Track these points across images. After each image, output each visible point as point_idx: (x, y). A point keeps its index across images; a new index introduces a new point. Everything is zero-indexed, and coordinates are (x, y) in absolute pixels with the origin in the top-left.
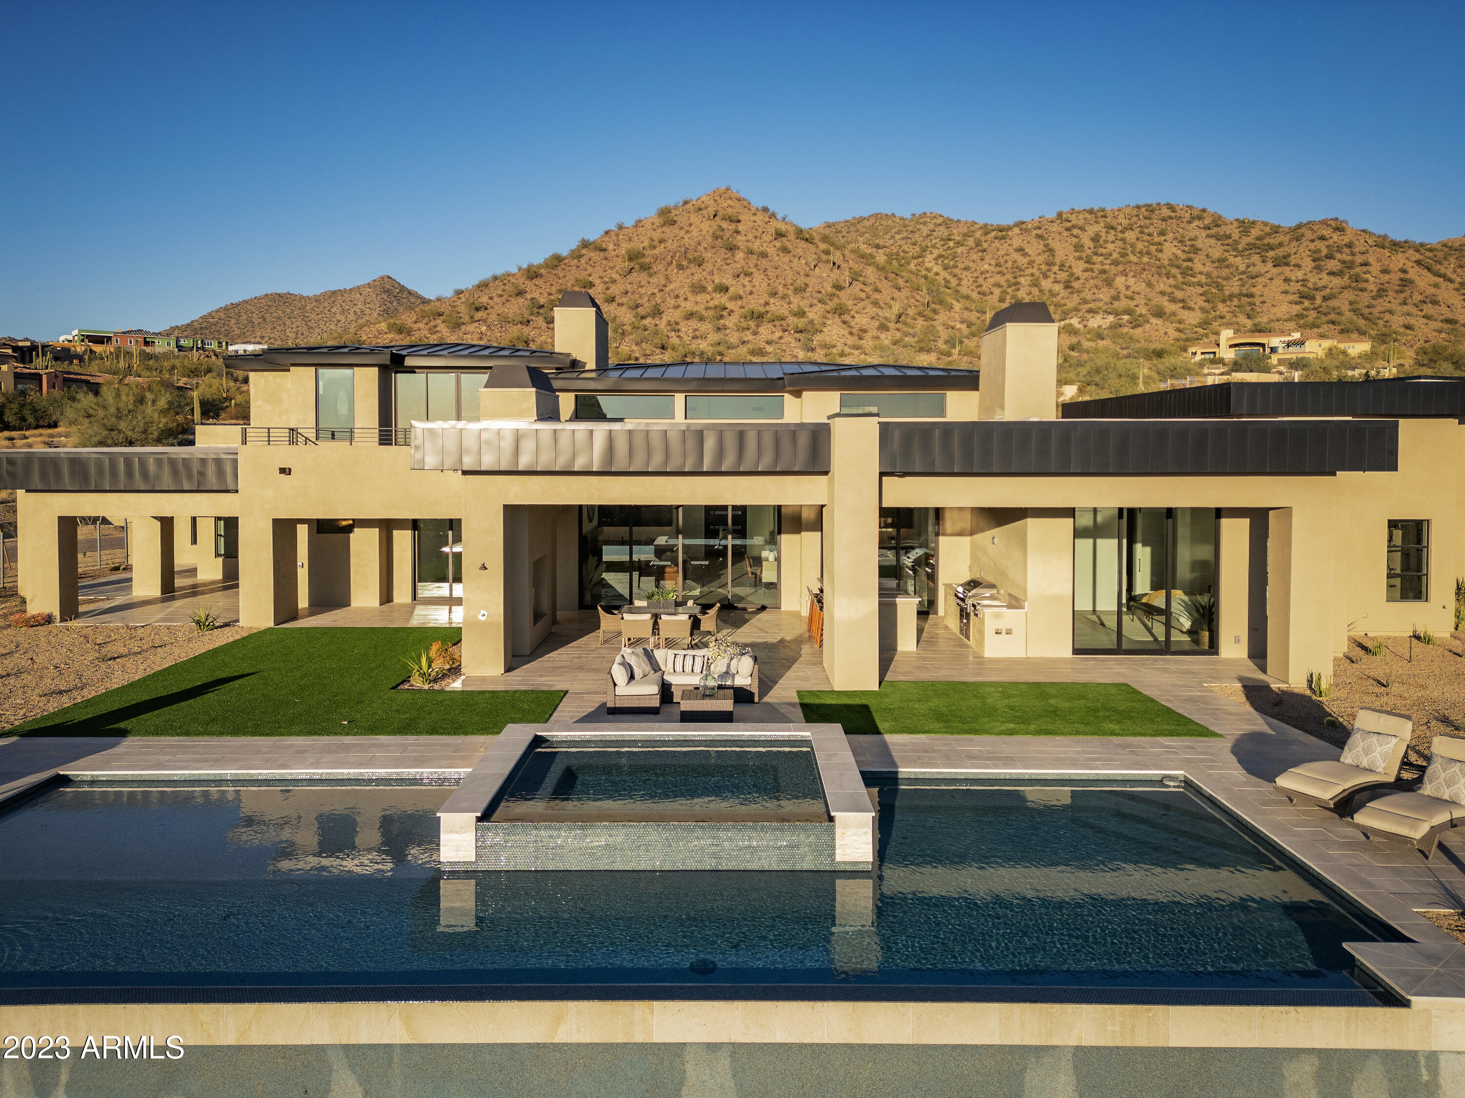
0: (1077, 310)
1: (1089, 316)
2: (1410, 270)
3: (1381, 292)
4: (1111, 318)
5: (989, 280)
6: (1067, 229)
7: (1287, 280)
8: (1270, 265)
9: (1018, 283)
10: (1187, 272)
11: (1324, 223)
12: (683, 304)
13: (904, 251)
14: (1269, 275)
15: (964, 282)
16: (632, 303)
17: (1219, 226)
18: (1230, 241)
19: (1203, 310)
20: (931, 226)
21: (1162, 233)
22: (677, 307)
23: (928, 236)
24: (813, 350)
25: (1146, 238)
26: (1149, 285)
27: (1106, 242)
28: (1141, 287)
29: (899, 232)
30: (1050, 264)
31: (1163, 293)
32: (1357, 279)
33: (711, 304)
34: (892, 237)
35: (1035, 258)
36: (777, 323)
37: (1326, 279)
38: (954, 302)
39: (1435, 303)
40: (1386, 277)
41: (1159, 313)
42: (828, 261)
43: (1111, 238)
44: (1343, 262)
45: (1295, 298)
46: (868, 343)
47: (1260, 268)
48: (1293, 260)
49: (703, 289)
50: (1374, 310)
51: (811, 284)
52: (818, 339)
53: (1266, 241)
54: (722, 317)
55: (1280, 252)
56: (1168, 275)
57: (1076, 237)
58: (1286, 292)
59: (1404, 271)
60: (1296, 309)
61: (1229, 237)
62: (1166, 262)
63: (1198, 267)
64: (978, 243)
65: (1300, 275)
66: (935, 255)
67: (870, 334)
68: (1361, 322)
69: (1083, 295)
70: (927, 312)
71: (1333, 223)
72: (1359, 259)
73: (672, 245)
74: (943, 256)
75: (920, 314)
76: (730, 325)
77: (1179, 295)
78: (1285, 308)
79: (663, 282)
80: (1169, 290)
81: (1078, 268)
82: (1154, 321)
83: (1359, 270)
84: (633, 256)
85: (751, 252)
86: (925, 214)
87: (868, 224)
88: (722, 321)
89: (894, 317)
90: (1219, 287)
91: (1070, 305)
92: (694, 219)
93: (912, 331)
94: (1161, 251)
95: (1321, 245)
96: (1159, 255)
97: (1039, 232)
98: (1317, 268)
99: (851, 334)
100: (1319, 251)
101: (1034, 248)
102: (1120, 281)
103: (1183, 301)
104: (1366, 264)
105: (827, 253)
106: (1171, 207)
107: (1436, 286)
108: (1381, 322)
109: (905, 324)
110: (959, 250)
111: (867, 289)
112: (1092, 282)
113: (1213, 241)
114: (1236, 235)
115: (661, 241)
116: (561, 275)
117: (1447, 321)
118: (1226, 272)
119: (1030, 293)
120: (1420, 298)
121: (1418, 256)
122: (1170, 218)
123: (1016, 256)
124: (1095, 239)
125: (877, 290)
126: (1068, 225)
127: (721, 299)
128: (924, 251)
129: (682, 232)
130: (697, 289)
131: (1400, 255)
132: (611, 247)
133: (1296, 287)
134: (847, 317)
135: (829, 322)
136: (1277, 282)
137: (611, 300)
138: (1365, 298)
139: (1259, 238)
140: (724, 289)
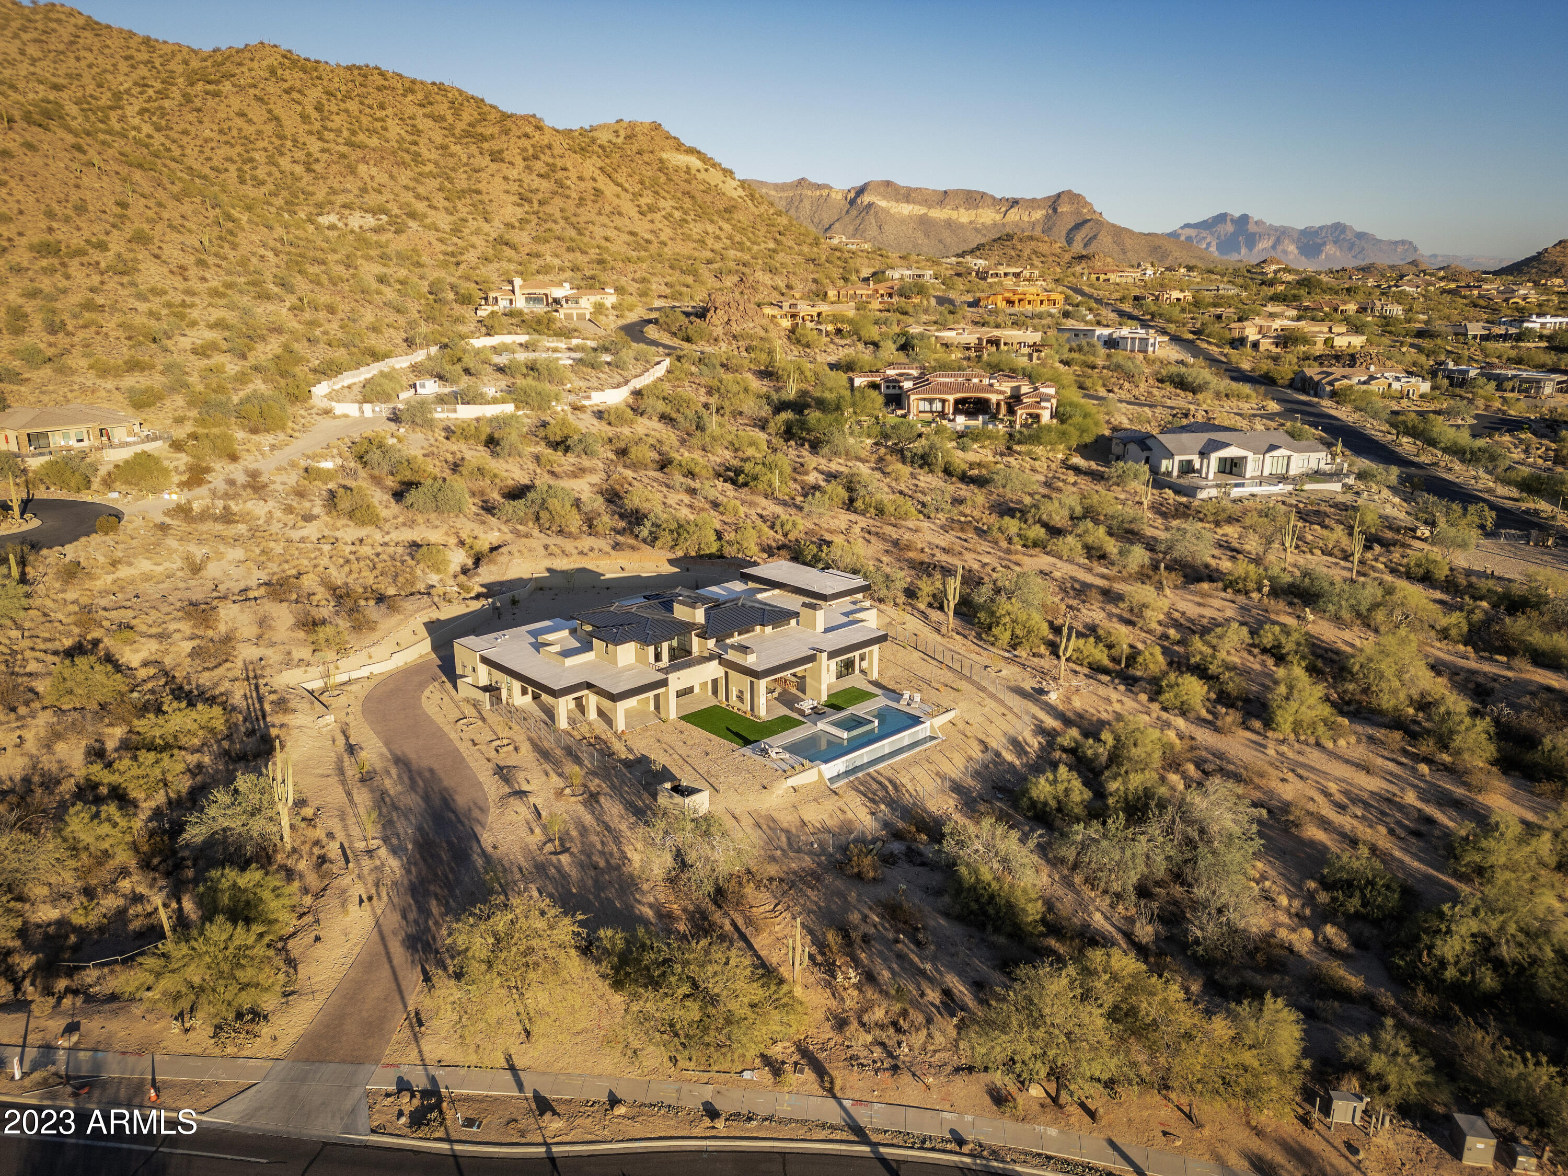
0: (330, 202)
1: (345, 212)
2: (598, 178)
3: (582, 201)
4: (370, 218)
5: (218, 152)
6: (287, 92)
7: (505, 178)
8: (488, 158)
10: (417, 159)
14: (489, 171)
15: (188, 152)
17: (431, 104)
18: (444, 125)
19: (448, 211)
21: (382, 106)
25: (368, 111)
26: (392, 177)
27: (331, 112)
28: (384, 178)
30: (281, 137)
31: (406, 188)
32: (561, 184)
35: (262, 127)
37: (537, 183)
38: (237, 214)
39: (620, 214)
40: (583, 185)
41: (413, 215)
43: (334, 107)
44: (548, 165)
47: (480, 161)
48: (506, 156)
50: (580, 220)
51: (88, 200)
53: (480, 129)
55: (493, 145)
56: (404, 164)
57: (299, 103)
58: (507, 192)
59: (594, 180)
61: (443, 119)
62: (395, 145)
63: (426, 154)
65: (515, 174)
70: (226, 235)
71: (532, 120)
72: (559, 163)
75: (221, 238)
77: (421, 190)
78: (511, 212)
80: (411, 184)
82: (413, 224)
83: (561, 174)
90: (450, 179)
91: (320, 195)
93: (231, 266)
94: (385, 129)
95: (527, 143)
96: (387, 134)
100: (525, 150)
101: (257, 113)
102: (362, 168)
103: (427, 198)
104: (565, 169)
106: (382, 74)
107: (618, 196)
112: (335, 168)
113: (430, 123)
114: (450, 118)
118: (451, 161)
119: (270, 174)
120: (610, 208)
122: (384, 87)
123: (239, 122)
124: (319, 108)
125: (160, 205)
126: (286, 85)
131: (588, 160)
133: (514, 187)
134: (154, 249)
136: (498, 179)
138: (571, 206)
139: (471, 125)
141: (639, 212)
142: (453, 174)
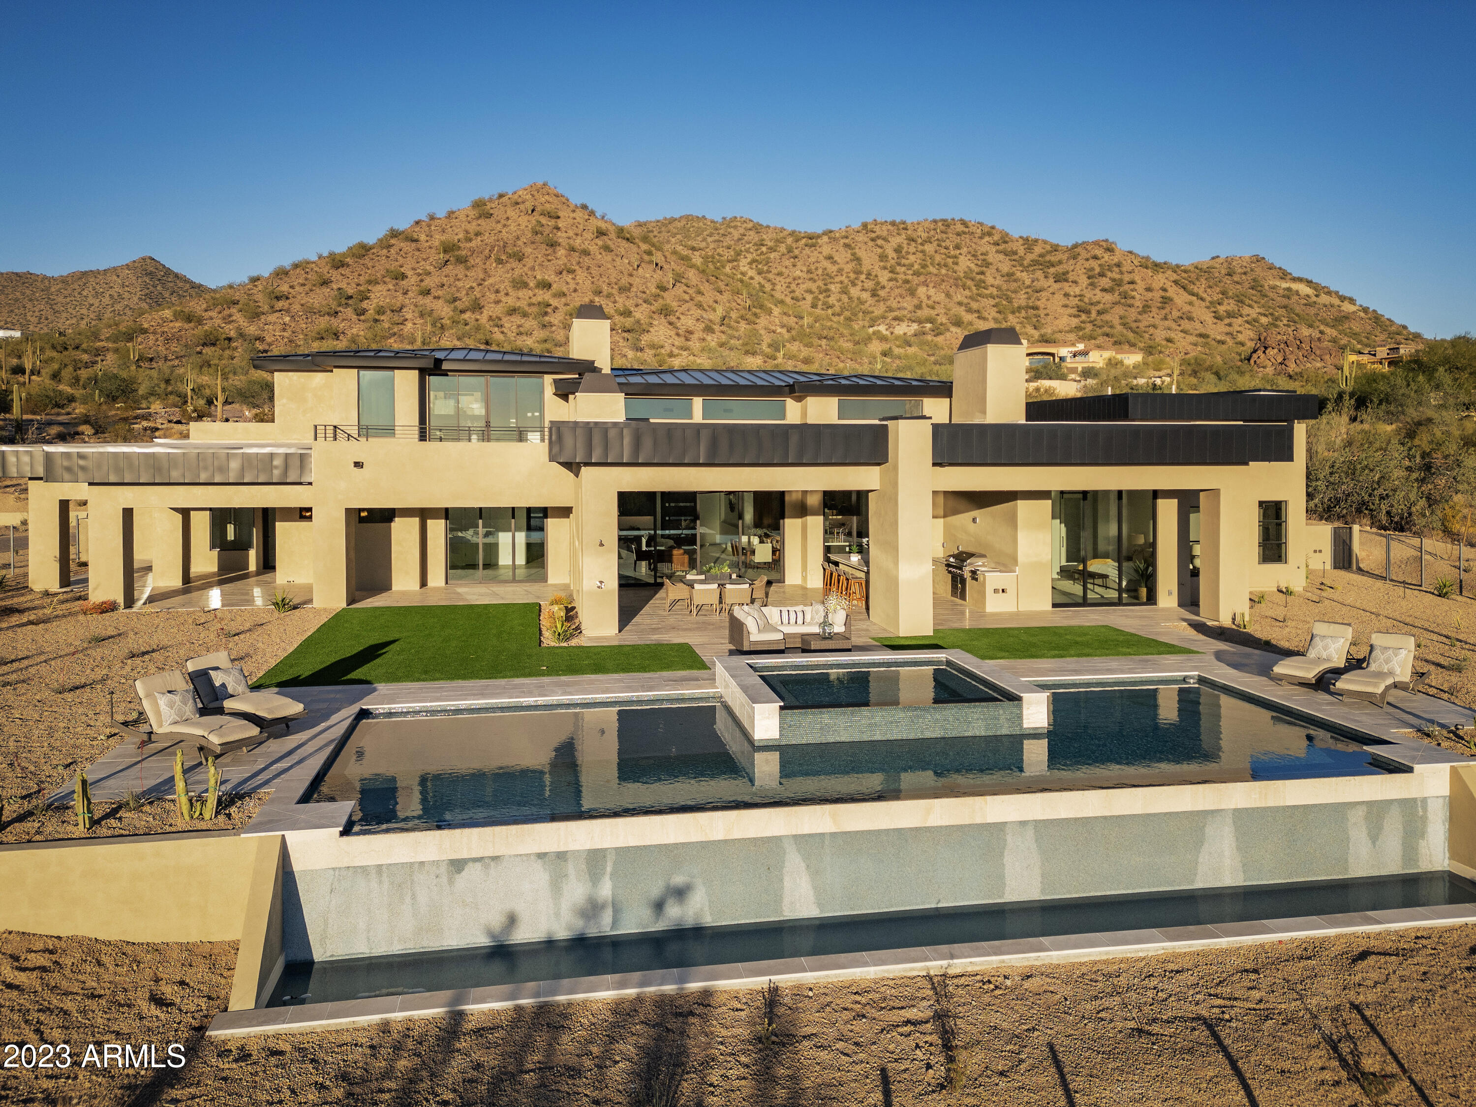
0: (884, 317)
1: (895, 323)
2: (1169, 289)
3: (1146, 309)
4: (915, 326)
5: (802, 286)
6: (873, 240)
7: (1066, 295)
8: (1052, 280)
9: (827, 290)
10: (980, 284)
11: (1097, 243)
12: (504, 299)
13: (719, 255)
14: (1051, 290)
15: (778, 287)
16: (449, 297)
17: (1005, 242)
18: (1016, 257)
19: (997, 321)
20: (742, 231)
21: (957, 247)
22: (498, 302)
23: (739, 240)
24: (641, 350)
25: (943, 251)
26: (948, 295)
27: (908, 253)
28: (940, 297)
29: (711, 235)
30: (858, 272)
31: (960, 304)
32: (1125, 296)
33: (534, 300)
34: (704, 240)
35: (843, 266)
37: (1099, 295)
38: (773, 307)
39: (1190, 319)
40: (1150, 295)
41: (958, 322)
42: (651, 262)
43: (912, 249)
44: (1114, 280)
45: (1074, 311)
46: (694, 344)
47: (1043, 283)
48: (1071, 277)
49: (525, 285)
50: (1140, 324)
51: (635, 284)
52: (645, 339)
53: (1048, 258)
54: (546, 313)
55: (1060, 269)
56: (964, 287)
57: (881, 247)
58: (1066, 306)
59: (1165, 290)
60: (1075, 322)
61: (1015, 253)
62: (962, 275)
63: (990, 280)
64: (790, 250)
65: (1077, 291)
66: (749, 260)
67: (696, 336)
68: (1131, 335)
69: (888, 303)
70: (749, 316)
71: (1104, 244)
72: (1127, 278)
73: (489, 239)
74: (757, 261)
75: (742, 317)
76: (556, 322)
77: (974, 305)
78: (1066, 321)
79: (481, 276)
80: (966, 301)
81: (884, 277)
82: (954, 329)
83: (1127, 287)
84: (448, 248)
85: (573, 249)
86: (736, 218)
87: (679, 225)
88: (547, 318)
89: (718, 320)
90: (1009, 300)
91: (877, 313)
92: (511, 213)
93: (736, 334)
94: (957, 264)
95: (1094, 264)
96: (956, 267)
97: (847, 241)
98: (1092, 284)
99: (678, 335)
100: (1092, 269)
101: (842, 256)
102: (922, 291)
103: (978, 311)
104: (1132, 282)
105: (649, 253)
106: (964, 223)
107: (1191, 303)
108: (1147, 336)
109: (729, 326)
110: (772, 255)
111: (691, 291)
112: (897, 291)
113: (1001, 257)
114: (1021, 252)
115: (478, 234)
116: (370, 265)
117: (1201, 335)
118: (1014, 285)
119: (839, 300)
120: (1179, 314)
121: (1175, 277)
122: (964, 233)
123: (827, 264)
124: (898, 250)
125: (700, 292)
126: (873, 235)
127: (543, 296)
128: (739, 255)
129: (499, 226)
130: (520, 284)
131: (1161, 275)
132: (423, 237)
133: (1075, 301)
134: (672, 318)
135: (655, 323)
136: (1059, 297)
137: (427, 292)
138: (1133, 314)
139: (1041, 256)
140: (547, 286)
141: (1215, 317)
142: (1013, 296)
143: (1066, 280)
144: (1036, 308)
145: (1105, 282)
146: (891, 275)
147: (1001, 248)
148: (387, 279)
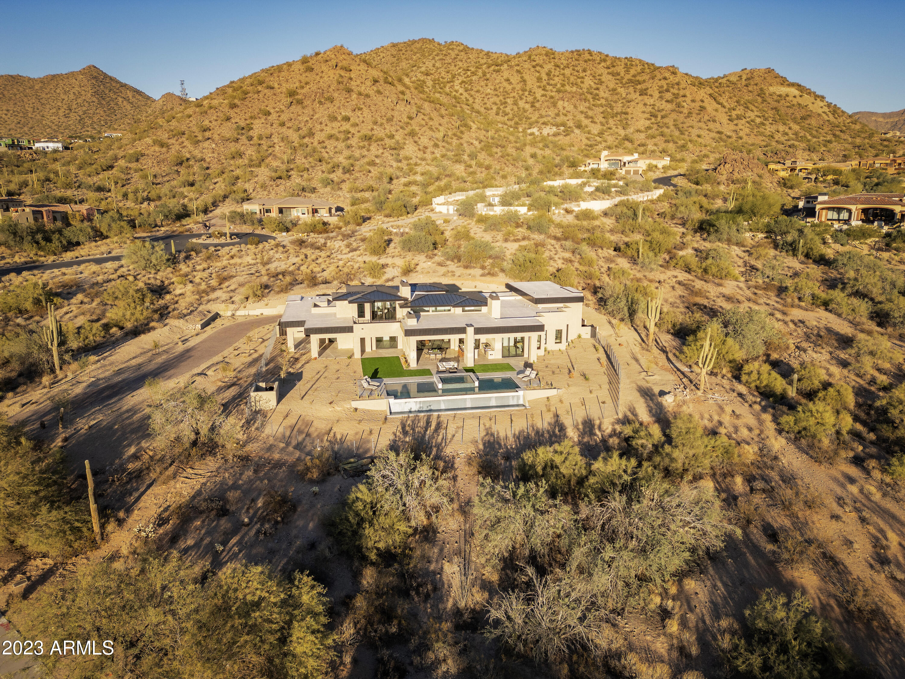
0: (537, 122)
1: (543, 126)
2: (705, 100)
3: (690, 114)
4: (554, 129)
5: (491, 100)
6: (534, 67)
7: (645, 105)
8: (638, 94)
9: (505, 103)
10: (596, 97)
11: (667, 68)
12: (325, 128)
13: (442, 78)
14: (637, 101)
15: (477, 101)
16: (295, 127)
17: (614, 66)
18: (619, 77)
19: (602, 124)
20: (456, 52)
21: (584, 71)
22: (322, 130)
24: (400, 161)
25: (576, 73)
26: (575, 107)
27: (554, 76)
28: (570, 108)
29: (437, 55)
30: (524, 90)
31: (582, 112)
32: (679, 105)
33: (342, 129)
35: (515, 86)
36: (380, 143)
37: (664, 105)
38: (472, 124)
39: (714, 121)
40: (693, 105)
41: (579, 126)
42: (403, 100)
43: (557, 73)
44: (674, 94)
45: (648, 116)
46: (428, 156)
47: (633, 96)
48: (649, 92)
49: (336, 119)
50: (685, 126)
51: (395, 115)
52: (402, 153)
53: (638, 78)
54: (348, 138)
55: (643, 86)
56: (585, 100)
57: (538, 72)
58: (644, 112)
59: (702, 101)
60: (648, 123)
61: (618, 74)
62: (585, 90)
63: (602, 94)
64: (484, 74)
65: (651, 101)
66: (460, 81)
67: (428, 151)
68: (677, 133)
69: (541, 112)
70: (459, 134)
71: (671, 69)
72: (682, 93)
73: (314, 87)
74: (464, 82)
75: (455, 135)
76: (354, 144)
77: (590, 113)
78: (642, 123)
79: (312, 113)
80: (585, 110)
81: (539, 93)
82: (577, 131)
83: (681, 99)
84: (292, 94)
85: (360, 94)
86: (453, 42)
87: (418, 46)
88: (349, 142)
89: (441, 139)
90: (612, 108)
91: (534, 119)
92: (324, 68)
93: (451, 148)
94: (582, 82)
95: (664, 83)
96: (582, 85)
97: (518, 68)
98: (661, 97)
99: (419, 150)
100: (662, 87)
101: (515, 79)
102: (560, 103)
103: (592, 118)
104: (684, 96)
105: (403, 93)
106: (590, 53)
107: (716, 110)
108: (687, 133)
109: (448, 143)
110: (474, 78)
111: (426, 118)
112: (546, 104)
113: (610, 77)
114: (622, 73)
115: (307, 83)
116: (250, 105)
117: (719, 133)
118: (615, 97)
119: (512, 110)
120: (708, 118)
121: (711, 91)
122: (589, 60)
123: (505, 84)
124: (548, 74)
125: (431, 119)
126: (534, 63)
127: (346, 126)
128: (454, 77)
129: (318, 77)
130: (333, 118)
131: (702, 90)
132: (276, 86)
133: (649, 109)
134: (416, 139)
135: (407, 142)
136: (641, 105)
137: (283, 124)
138: (681, 118)
139: (634, 76)
140: (347, 119)
141: (729, 120)
142: (614, 105)
143: (646, 94)
144: (626, 113)
145: (668, 96)
146: (543, 92)
147: (610, 71)
148: (260, 115)
